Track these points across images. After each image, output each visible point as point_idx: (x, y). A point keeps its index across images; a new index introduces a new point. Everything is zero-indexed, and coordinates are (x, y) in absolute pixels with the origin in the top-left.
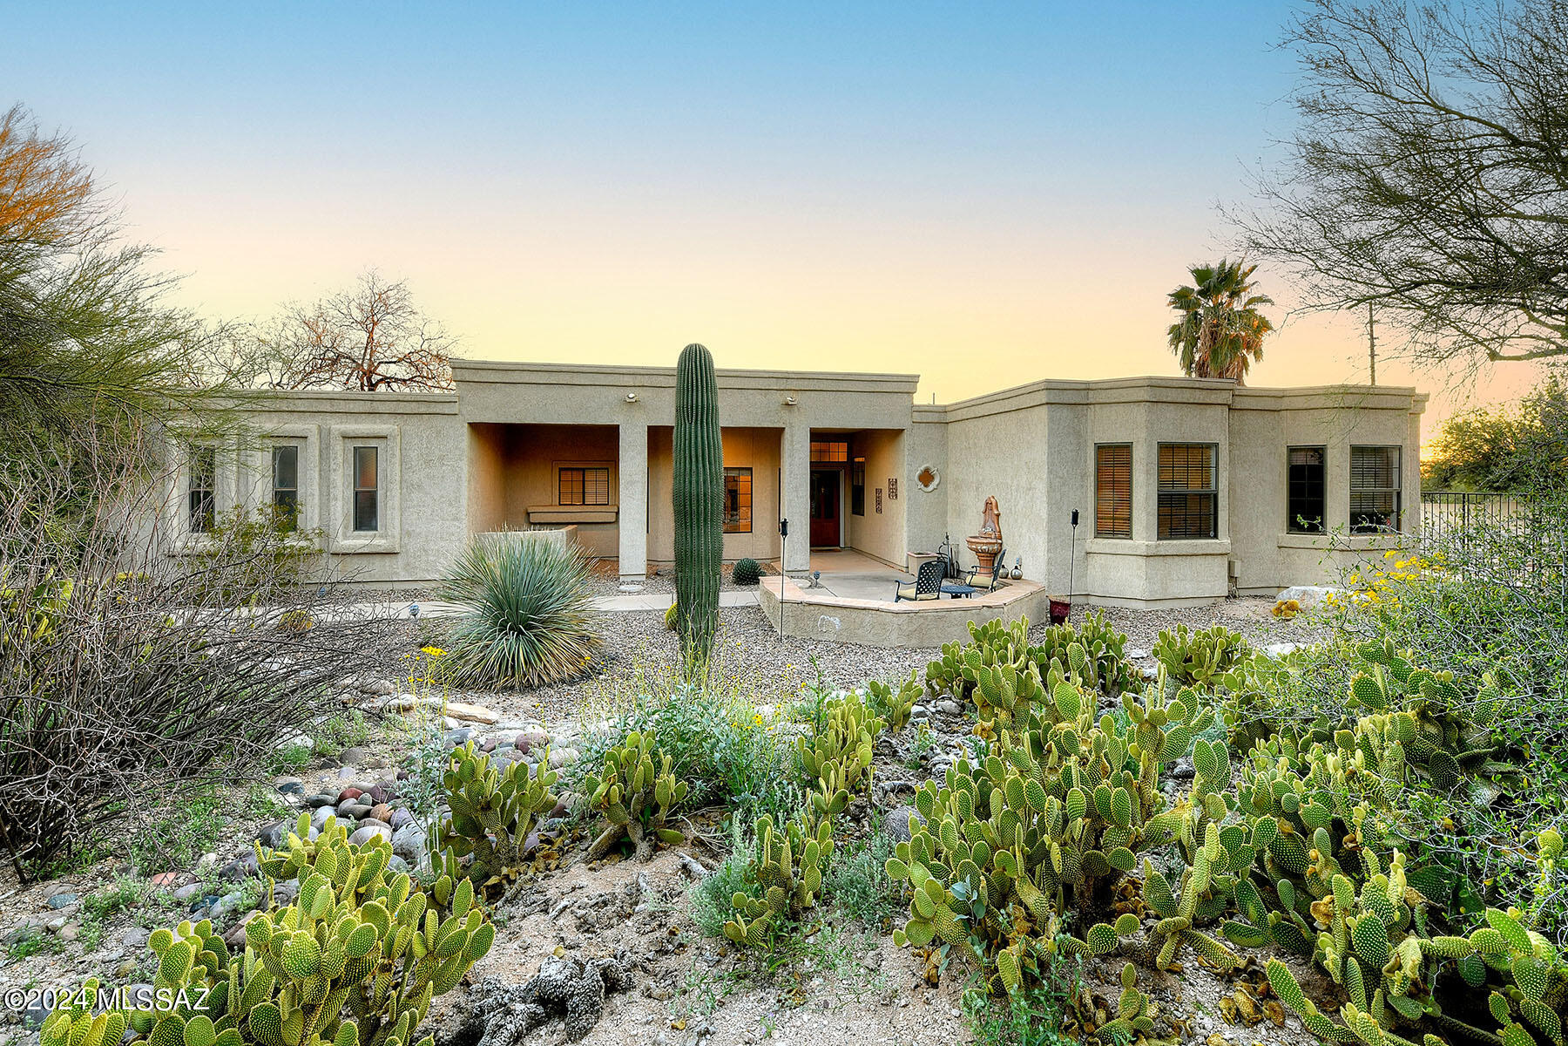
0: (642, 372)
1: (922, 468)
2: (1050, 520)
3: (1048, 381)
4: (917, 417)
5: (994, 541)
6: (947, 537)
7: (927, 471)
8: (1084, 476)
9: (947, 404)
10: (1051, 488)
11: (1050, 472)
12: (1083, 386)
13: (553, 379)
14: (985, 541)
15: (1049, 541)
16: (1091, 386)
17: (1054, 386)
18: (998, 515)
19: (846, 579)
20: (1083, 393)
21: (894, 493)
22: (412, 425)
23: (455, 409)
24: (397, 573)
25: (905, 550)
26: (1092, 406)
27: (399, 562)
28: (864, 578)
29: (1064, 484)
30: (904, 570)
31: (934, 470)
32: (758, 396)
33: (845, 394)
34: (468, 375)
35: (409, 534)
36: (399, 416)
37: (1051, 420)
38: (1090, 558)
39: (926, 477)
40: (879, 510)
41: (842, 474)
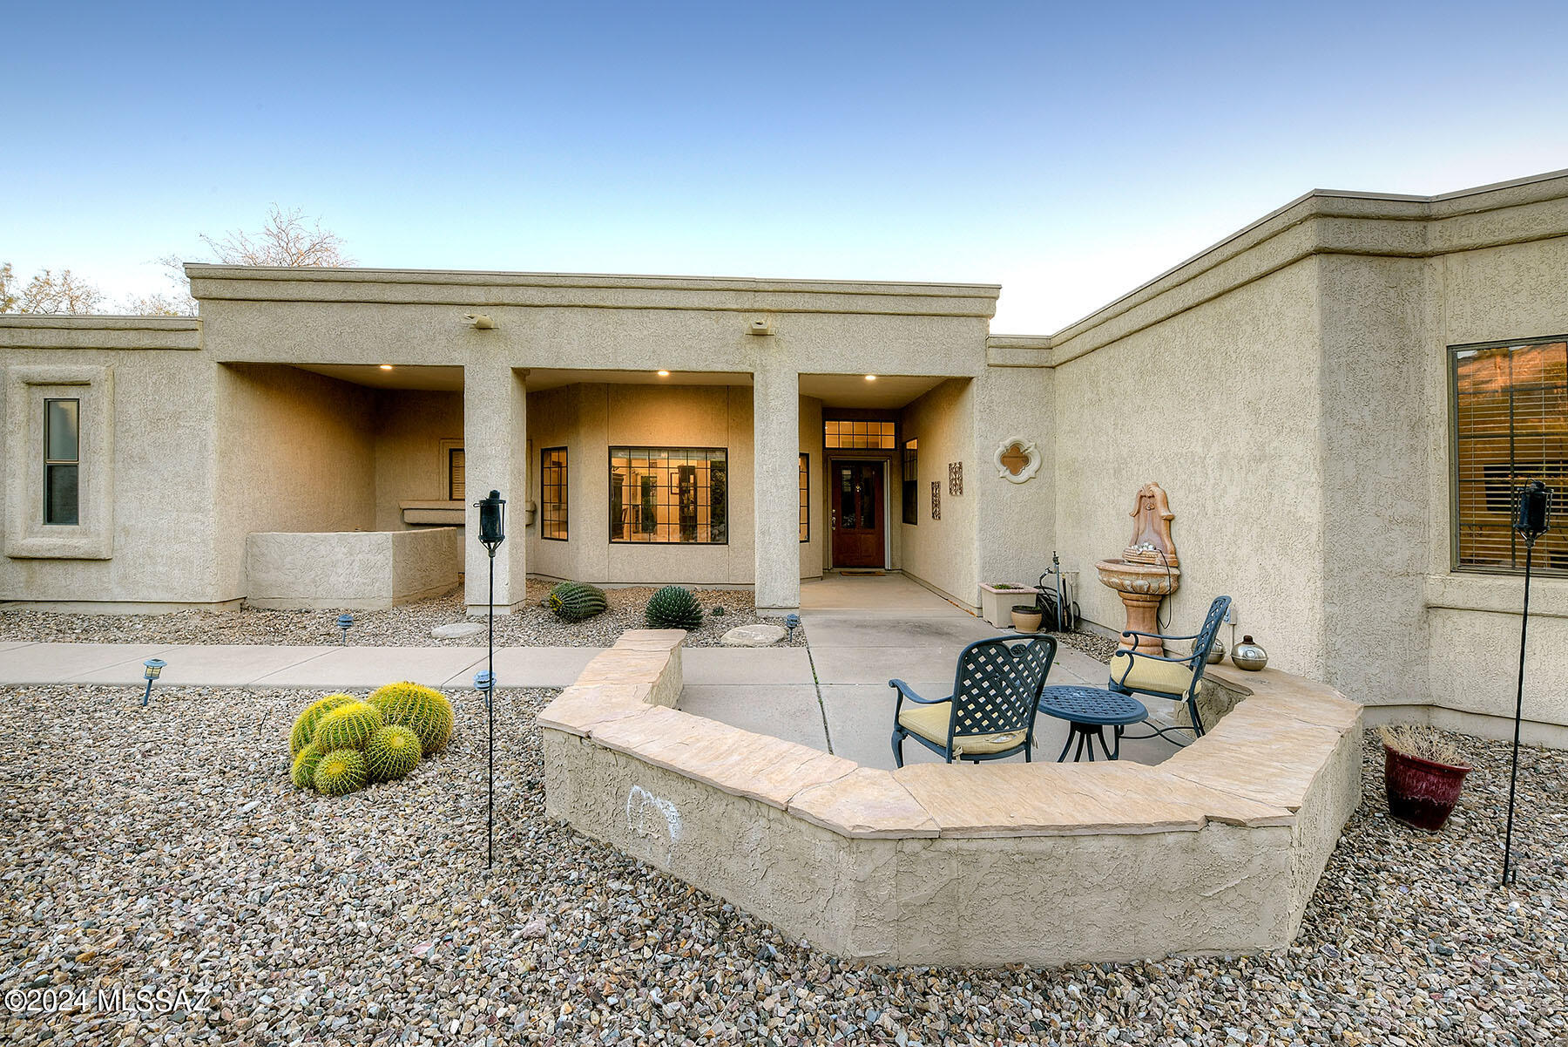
0: (499, 280)
1: (1008, 442)
2: (1331, 528)
3: (1318, 195)
4: (995, 356)
5: (1163, 570)
6: (1056, 560)
7: (1016, 447)
8: (1416, 426)
9: (1050, 333)
10: (1330, 451)
11: (1328, 413)
12: (1415, 210)
13: (352, 293)
14: (1141, 570)
15: (1328, 575)
16: (1435, 210)
17: (1337, 206)
18: (1169, 520)
19: (861, 625)
20: (1412, 227)
21: (957, 487)
22: (131, 366)
23: (194, 340)
24: (106, 589)
25: (977, 579)
26: (1435, 261)
27: (111, 573)
28: (895, 626)
29: (1364, 443)
30: (976, 612)
31: (1028, 446)
32: (705, 322)
33: (861, 318)
34: (215, 289)
35: (126, 531)
36: (113, 353)
37: (1328, 290)
38: (1437, 620)
39: (1015, 458)
40: (936, 515)
41: (887, 466)
